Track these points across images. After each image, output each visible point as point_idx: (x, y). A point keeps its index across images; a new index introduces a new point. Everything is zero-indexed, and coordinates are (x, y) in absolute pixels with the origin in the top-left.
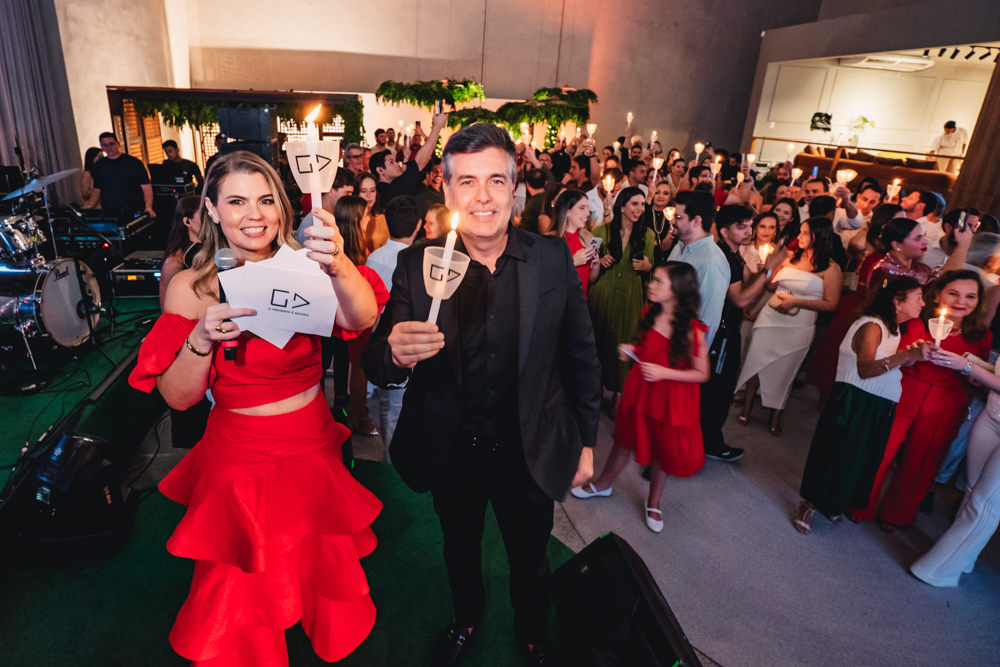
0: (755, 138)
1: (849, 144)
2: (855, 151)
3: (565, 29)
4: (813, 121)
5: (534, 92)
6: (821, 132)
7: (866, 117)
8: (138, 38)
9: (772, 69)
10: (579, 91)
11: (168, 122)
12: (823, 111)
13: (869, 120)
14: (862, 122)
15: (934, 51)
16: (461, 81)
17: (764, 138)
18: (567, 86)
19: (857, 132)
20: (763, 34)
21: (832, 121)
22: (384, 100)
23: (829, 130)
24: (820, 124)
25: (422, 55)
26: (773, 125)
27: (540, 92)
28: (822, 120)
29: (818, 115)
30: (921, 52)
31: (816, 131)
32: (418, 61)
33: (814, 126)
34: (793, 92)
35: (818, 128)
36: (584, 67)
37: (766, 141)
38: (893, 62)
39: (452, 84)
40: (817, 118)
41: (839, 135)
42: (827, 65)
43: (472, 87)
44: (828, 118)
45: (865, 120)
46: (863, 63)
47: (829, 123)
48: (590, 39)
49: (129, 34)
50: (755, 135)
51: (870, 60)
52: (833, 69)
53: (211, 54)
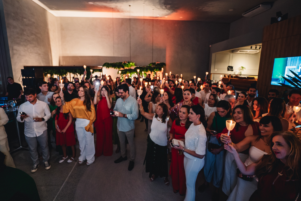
0: (211, 74)
1: (239, 74)
6: (231, 71)
8: (39, 54)
9: (213, 55)
10: (160, 63)
12: (230, 65)
14: (242, 68)
17: (214, 74)
18: (158, 62)
19: (241, 71)
20: (210, 46)
21: (233, 68)
23: (233, 70)
24: (230, 69)
25: (120, 56)
26: (216, 70)
27: (150, 64)
28: (230, 68)
29: (229, 66)
32: (114, 57)
33: (228, 70)
34: (220, 61)
35: (230, 70)
36: (164, 57)
37: (215, 74)
38: (247, 51)
39: (125, 63)
40: (229, 68)
41: (236, 72)
42: (229, 53)
43: (131, 63)
44: (232, 67)
45: (243, 67)
46: (239, 52)
47: (233, 69)
48: (165, 50)
49: (36, 53)
50: (211, 73)
52: (231, 54)
53: (65, 58)
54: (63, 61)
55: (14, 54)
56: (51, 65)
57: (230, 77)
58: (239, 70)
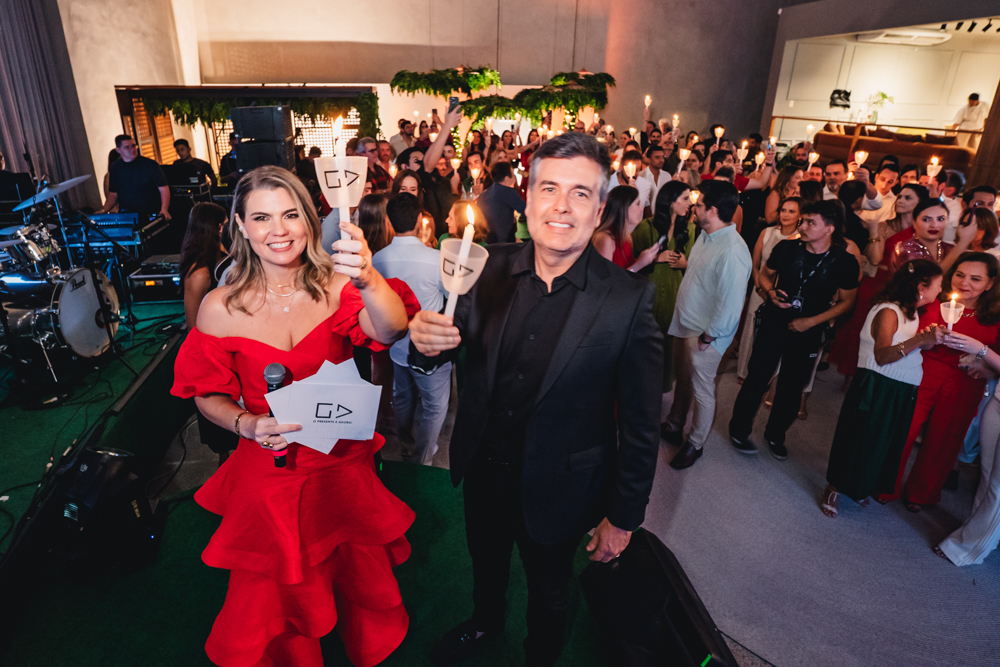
0: (774, 117)
1: (868, 121)
2: (874, 128)
3: (580, 12)
4: (832, 99)
5: (551, 77)
6: (840, 109)
7: (885, 93)
8: (144, 35)
9: (789, 47)
10: (596, 75)
11: (180, 120)
12: (842, 87)
13: (888, 96)
14: (881, 98)
15: (952, 25)
16: (477, 68)
17: (783, 118)
18: (584, 70)
19: (876, 108)
20: (780, 11)
21: (851, 98)
22: (399, 91)
23: (848, 106)
24: (839, 101)
25: (436, 43)
26: (792, 104)
27: (556, 77)
28: (841, 97)
29: (837, 92)
30: (939, 26)
31: (835, 108)
32: (433, 48)
33: (833, 104)
34: (811, 70)
35: (837, 105)
36: (601, 50)
37: (785, 120)
38: (911, 37)
39: (467, 73)
40: (836, 96)
41: (858, 112)
42: (845, 41)
43: (488, 74)
44: (847, 95)
45: (884, 96)
46: (881, 39)
47: (848, 100)
48: (606, 21)
49: (135, 31)
50: (774, 114)
51: (887, 36)
52: (851, 45)
53: (220, 48)
54: (214, 59)
55: (75, 38)
56: (180, 84)
58: (870, 106)
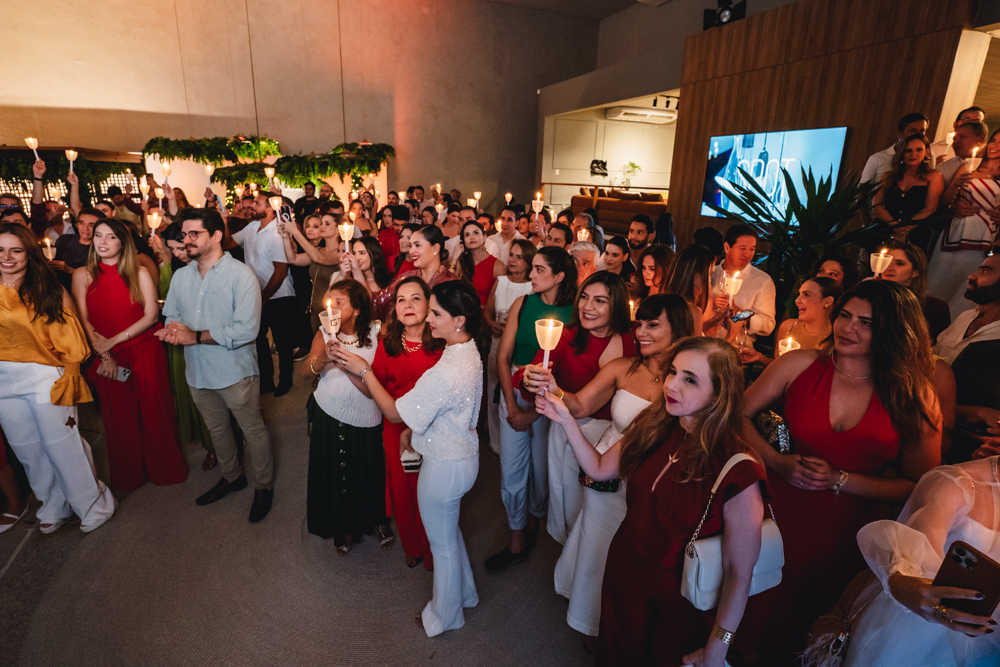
0: (544, 184)
4: (592, 167)
5: (335, 147)
6: (600, 177)
7: (635, 163)
9: (549, 123)
10: (373, 146)
12: (599, 158)
13: (637, 164)
14: (630, 168)
17: (552, 184)
18: (365, 141)
19: (629, 176)
20: (539, 91)
21: (607, 167)
23: (606, 175)
24: (597, 169)
26: (557, 172)
27: (338, 147)
28: (599, 167)
29: (595, 162)
31: (596, 177)
33: (593, 173)
34: (570, 142)
35: (597, 173)
36: (389, 123)
37: (554, 186)
38: (645, 115)
40: (595, 165)
41: (616, 178)
42: (595, 118)
43: (263, 144)
44: (604, 164)
45: (633, 165)
46: (621, 117)
47: (605, 169)
50: (543, 181)
51: (626, 114)
52: (602, 123)
57: (596, 193)
58: (625, 174)
